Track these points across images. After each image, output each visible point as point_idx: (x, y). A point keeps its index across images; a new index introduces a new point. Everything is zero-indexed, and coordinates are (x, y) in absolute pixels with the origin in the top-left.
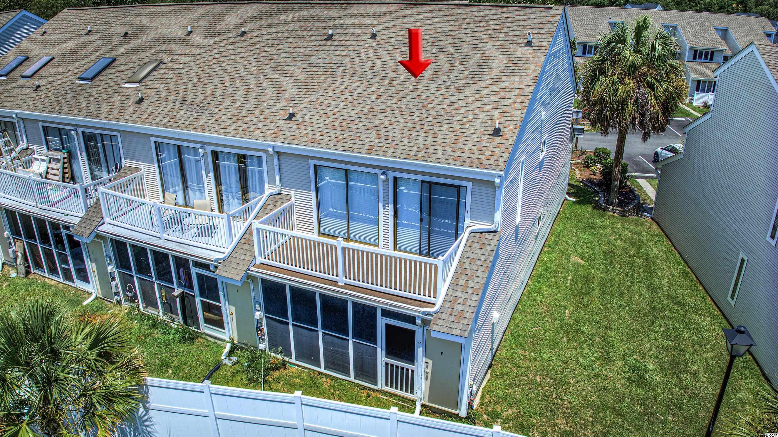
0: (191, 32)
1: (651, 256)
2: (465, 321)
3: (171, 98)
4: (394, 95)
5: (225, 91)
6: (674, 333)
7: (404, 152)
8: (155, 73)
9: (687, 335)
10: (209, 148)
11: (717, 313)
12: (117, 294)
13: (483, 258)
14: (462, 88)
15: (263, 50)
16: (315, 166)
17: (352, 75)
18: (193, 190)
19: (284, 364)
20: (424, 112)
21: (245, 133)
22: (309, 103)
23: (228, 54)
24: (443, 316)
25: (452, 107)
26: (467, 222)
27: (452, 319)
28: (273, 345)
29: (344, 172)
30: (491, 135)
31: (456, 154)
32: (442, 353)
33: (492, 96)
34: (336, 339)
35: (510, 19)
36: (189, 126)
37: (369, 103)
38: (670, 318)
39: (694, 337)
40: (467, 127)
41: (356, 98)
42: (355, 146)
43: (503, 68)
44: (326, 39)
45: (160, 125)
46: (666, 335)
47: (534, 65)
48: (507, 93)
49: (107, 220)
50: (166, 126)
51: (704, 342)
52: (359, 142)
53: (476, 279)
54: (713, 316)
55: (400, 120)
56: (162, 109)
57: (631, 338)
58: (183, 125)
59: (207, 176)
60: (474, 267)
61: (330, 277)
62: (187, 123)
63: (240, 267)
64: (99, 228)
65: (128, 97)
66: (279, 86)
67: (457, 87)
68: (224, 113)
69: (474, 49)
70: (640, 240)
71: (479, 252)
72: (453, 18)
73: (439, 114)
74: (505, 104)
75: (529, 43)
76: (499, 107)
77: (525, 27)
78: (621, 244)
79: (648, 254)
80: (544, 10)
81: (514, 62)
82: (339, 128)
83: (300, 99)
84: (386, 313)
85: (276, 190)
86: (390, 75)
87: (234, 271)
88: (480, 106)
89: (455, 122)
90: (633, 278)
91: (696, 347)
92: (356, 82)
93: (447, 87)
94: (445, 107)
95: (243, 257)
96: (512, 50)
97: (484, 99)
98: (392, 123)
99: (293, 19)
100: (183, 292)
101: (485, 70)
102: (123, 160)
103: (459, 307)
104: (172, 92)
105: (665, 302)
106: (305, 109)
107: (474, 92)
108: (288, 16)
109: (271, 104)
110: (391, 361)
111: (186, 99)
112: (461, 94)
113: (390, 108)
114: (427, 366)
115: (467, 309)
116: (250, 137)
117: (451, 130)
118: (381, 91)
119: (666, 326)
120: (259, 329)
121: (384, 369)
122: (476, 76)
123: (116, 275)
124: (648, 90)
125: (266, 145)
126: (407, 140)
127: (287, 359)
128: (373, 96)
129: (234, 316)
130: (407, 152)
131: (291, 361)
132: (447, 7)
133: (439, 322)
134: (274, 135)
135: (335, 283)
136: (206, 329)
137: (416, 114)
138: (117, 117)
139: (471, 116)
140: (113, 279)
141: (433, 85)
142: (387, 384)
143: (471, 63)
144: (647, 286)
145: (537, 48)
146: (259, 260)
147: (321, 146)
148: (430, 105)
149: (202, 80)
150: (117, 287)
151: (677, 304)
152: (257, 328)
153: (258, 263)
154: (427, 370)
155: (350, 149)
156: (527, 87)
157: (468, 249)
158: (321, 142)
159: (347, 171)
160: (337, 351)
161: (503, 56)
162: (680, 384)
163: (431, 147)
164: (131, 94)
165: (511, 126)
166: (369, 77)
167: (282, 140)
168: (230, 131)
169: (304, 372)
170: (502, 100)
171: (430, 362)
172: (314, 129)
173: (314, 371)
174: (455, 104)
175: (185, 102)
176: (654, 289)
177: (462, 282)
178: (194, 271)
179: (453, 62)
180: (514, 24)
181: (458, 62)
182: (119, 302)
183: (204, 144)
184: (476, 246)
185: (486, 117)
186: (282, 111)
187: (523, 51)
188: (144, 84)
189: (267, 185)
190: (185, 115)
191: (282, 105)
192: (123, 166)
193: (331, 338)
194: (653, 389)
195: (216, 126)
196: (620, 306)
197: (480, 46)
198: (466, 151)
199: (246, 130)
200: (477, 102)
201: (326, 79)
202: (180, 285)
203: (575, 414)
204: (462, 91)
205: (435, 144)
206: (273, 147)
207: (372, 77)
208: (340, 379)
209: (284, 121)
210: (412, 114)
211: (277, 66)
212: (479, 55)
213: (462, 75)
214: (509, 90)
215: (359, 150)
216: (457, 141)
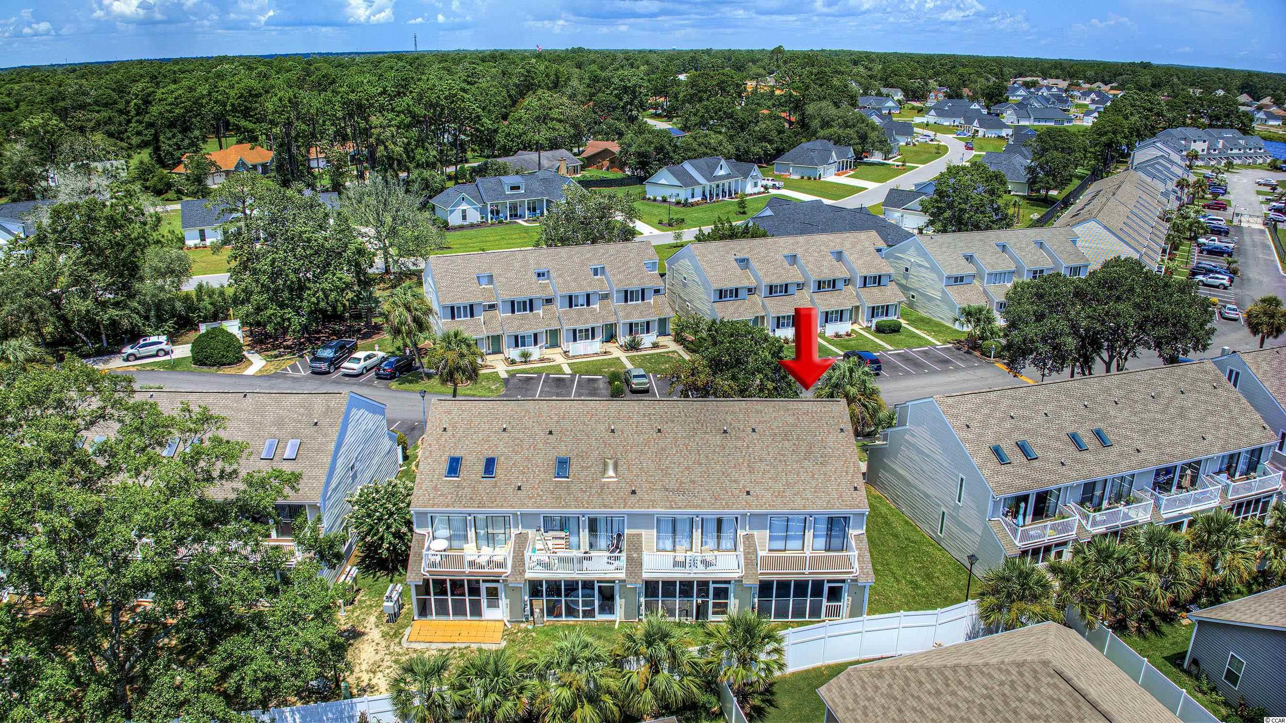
0: (614, 429)
2: (870, 576)
3: (655, 487)
7: (820, 506)
8: (620, 468)
10: (700, 518)
11: (933, 543)
13: (864, 547)
15: (686, 444)
16: (771, 518)
17: (761, 461)
18: (678, 542)
20: (815, 481)
24: (861, 576)
25: (827, 476)
26: (850, 532)
27: (865, 576)
30: (854, 491)
31: (844, 503)
32: (856, 593)
33: (842, 467)
34: (800, 601)
35: (823, 411)
36: (688, 506)
40: (841, 487)
42: (792, 507)
43: (838, 448)
44: (723, 433)
45: (667, 508)
47: (852, 445)
48: (848, 465)
50: (672, 508)
53: (866, 557)
55: (807, 487)
56: (656, 496)
58: (682, 506)
59: (696, 533)
60: (863, 553)
61: (801, 571)
62: (684, 504)
63: (754, 577)
64: (640, 576)
66: (722, 472)
67: (821, 463)
68: (702, 495)
69: (816, 436)
71: (861, 545)
73: (823, 481)
74: (851, 471)
75: (842, 430)
76: (849, 474)
77: (833, 417)
80: (837, 403)
82: (779, 496)
83: (744, 481)
84: (829, 582)
85: (745, 533)
87: (752, 580)
88: (839, 474)
89: (833, 485)
92: (767, 465)
93: (817, 464)
94: (823, 476)
95: (751, 572)
96: (835, 435)
97: (839, 470)
98: (804, 490)
100: (701, 600)
101: (829, 450)
103: (865, 571)
104: (652, 483)
105: (906, 543)
106: (752, 487)
107: (832, 465)
109: (728, 485)
110: (828, 604)
111: (668, 487)
112: (826, 468)
113: (797, 481)
114: (848, 601)
115: (869, 570)
116: (734, 509)
117: (834, 490)
118: (785, 470)
120: (753, 608)
121: (825, 609)
122: (827, 455)
123: (643, 604)
124: (864, 409)
125: (745, 512)
126: (818, 499)
127: (770, 620)
128: (783, 474)
129: (737, 605)
130: (823, 506)
133: (860, 579)
134: (747, 506)
135: (804, 573)
136: (711, 618)
138: (627, 505)
139: (839, 481)
140: (639, 607)
141: (809, 463)
142: (826, 616)
143: (820, 446)
145: (847, 433)
147: (778, 508)
148: (815, 476)
150: (641, 610)
151: (912, 542)
153: (759, 573)
156: (856, 460)
157: (856, 544)
158: (776, 506)
159: (789, 518)
160: (800, 607)
161: (833, 439)
164: (619, 487)
165: (861, 486)
167: (753, 508)
168: (716, 507)
169: (779, 624)
170: (848, 469)
171: (850, 599)
172: (767, 499)
175: (668, 490)
177: (861, 560)
178: (712, 587)
180: (827, 415)
181: (812, 446)
182: (641, 620)
183: (697, 516)
184: (858, 542)
187: (841, 435)
188: (621, 478)
189: (739, 531)
190: (678, 499)
191: (735, 485)
193: (797, 601)
195: (705, 504)
197: (818, 433)
198: (848, 501)
199: (727, 504)
200: (837, 472)
201: (748, 465)
202: (698, 597)
204: (825, 465)
205: (832, 499)
206: (749, 512)
207: (773, 461)
208: (800, 621)
209: (746, 497)
210: (810, 483)
212: (820, 440)
213: (819, 455)
215: (798, 508)
216: (841, 496)
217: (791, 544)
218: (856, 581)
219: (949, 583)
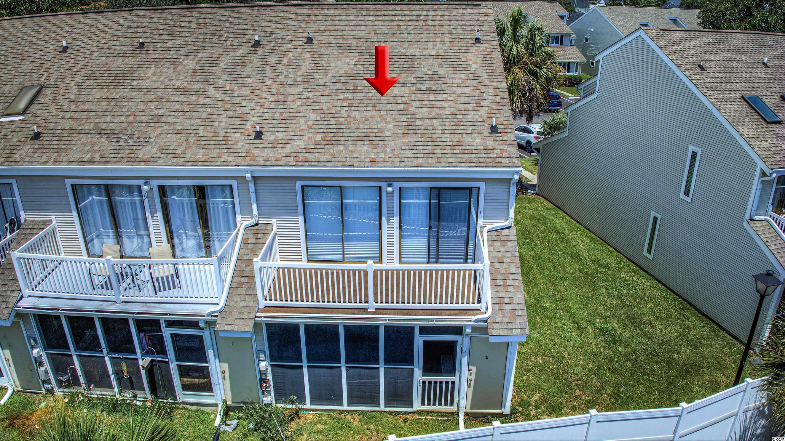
0: (67, 47)
1: (559, 228)
2: (520, 319)
3: (80, 128)
4: (366, 101)
5: (152, 114)
6: (615, 292)
7: (412, 160)
8: (40, 101)
9: (625, 292)
10: (155, 184)
11: (635, 268)
12: (48, 381)
13: (509, 255)
14: (436, 89)
15: (178, 63)
16: (303, 187)
17: (307, 83)
18: (129, 237)
19: (297, 413)
20: (409, 116)
21: (207, 159)
22: (273, 118)
23: (132, 71)
24: (498, 319)
25: (435, 109)
26: (481, 222)
27: (506, 320)
28: (280, 395)
29: (339, 189)
30: (490, 133)
31: (466, 156)
32: (486, 357)
33: (469, 95)
34: (364, 370)
35: (446, 17)
36: (126, 160)
37: (342, 112)
38: (604, 280)
39: (632, 293)
40: (461, 127)
41: (325, 108)
42: (354, 160)
43: (465, 66)
44: (252, 46)
45: (81, 162)
46: (609, 294)
47: (495, 62)
48: (483, 91)
49: (27, 292)
50: (91, 163)
51: (642, 295)
52: (355, 155)
53: (511, 277)
54: (634, 271)
55: (388, 127)
56: (74, 143)
57: (586, 304)
58: (114, 160)
59: (153, 217)
60: (505, 265)
61: (358, 305)
62: (119, 156)
63: (245, 315)
64: (19, 304)
65: (14, 133)
66: (222, 102)
67: (428, 89)
68: (165, 139)
69: (426, 48)
70: (542, 215)
71: (502, 249)
72: (387, 18)
73: (426, 117)
74: (487, 101)
75: (477, 40)
76: (482, 105)
77: (464, 25)
78: (527, 222)
79: (555, 227)
80: (474, 7)
81: (473, 59)
82: (324, 142)
83: (259, 115)
84: (424, 330)
85: (252, 222)
86: (350, 80)
87: (238, 322)
88: (462, 105)
89: (447, 124)
90: (556, 250)
91: (638, 300)
92: (316, 91)
93: (419, 89)
94: (427, 109)
95: (242, 304)
96: (465, 48)
97: (463, 98)
98: (381, 131)
99: (198, 25)
100: (152, 361)
101: (448, 69)
102: (22, 213)
103: (508, 307)
104: (79, 121)
105: (593, 267)
106: (271, 126)
107: (449, 92)
108: (190, 23)
109: (224, 123)
110: (427, 378)
111: (103, 128)
112: (437, 95)
113: (369, 116)
114: (471, 374)
115: (517, 307)
116: (218, 164)
117: (446, 132)
118: (350, 98)
119: (605, 287)
120: (263, 381)
121: (420, 388)
122: (442, 76)
123: (45, 359)
125: (243, 171)
126: (407, 147)
127: (300, 406)
128: (344, 105)
129: (227, 375)
130: (415, 160)
131: (305, 407)
132: (374, 7)
133: (496, 326)
134: (248, 159)
135: (364, 311)
136: (182, 396)
137: (402, 120)
138: (11, 159)
139: (460, 116)
140: (41, 364)
141: (403, 89)
142: (423, 404)
143: (431, 64)
144: (571, 256)
145: (488, 45)
146: (262, 303)
147: (313, 164)
148: (411, 109)
149: (113, 104)
150: (46, 372)
151: (602, 266)
152: (261, 381)
153: (261, 306)
154: (470, 377)
155: (349, 164)
156: (499, 83)
157: (492, 249)
158: (310, 159)
159: (341, 187)
160: (365, 383)
161: (459, 54)
162: (644, 335)
163: (436, 152)
164: (18, 130)
165: (505, 123)
166: (327, 84)
167: (262, 163)
168: (187, 159)
169: (324, 415)
170: (482, 98)
171: (474, 369)
172: (295, 146)
173: (335, 410)
174: (436, 106)
175: (103, 132)
176: (578, 257)
177: (500, 282)
178: (167, 333)
179: (411, 63)
180: (452, 22)
181: (416, 63)
182: (50, 391)
183: (147, 179)
184: (497, 244)
185: (475, 116)
186: (243, 131)
187: (475, 48)
188: (30, 115)
189: (239, 218)
190: (112, 147)
191: (238, 123)
192: (23, 221)
193: (357, 370)
194: (628, 345)
195: (162, 156)
196: (561, 278)
197: (430, 45)
198: (474, 152)
199: (206, 156)
200: (458, 102)
201: (278, 91)
202: (145, 353)
203: (586, 383)
204: (436, 92)
205: (438, 148)
206: (251, 172)
207: (331, 84)
208: (367, 411)
209: (252, 142)
210: (397, 120)
211: (206, 80)
212: (433, 54)
213: (427, 76)
214: (483, 87)
215: (361, 164)
216: (460, 143)
217: (352, 248)
218: (485, 330)
219: (672, 333)
